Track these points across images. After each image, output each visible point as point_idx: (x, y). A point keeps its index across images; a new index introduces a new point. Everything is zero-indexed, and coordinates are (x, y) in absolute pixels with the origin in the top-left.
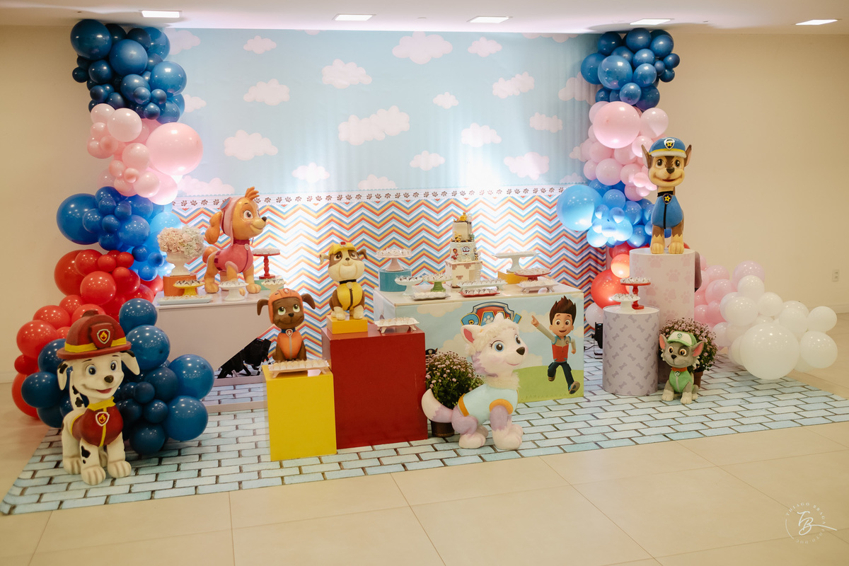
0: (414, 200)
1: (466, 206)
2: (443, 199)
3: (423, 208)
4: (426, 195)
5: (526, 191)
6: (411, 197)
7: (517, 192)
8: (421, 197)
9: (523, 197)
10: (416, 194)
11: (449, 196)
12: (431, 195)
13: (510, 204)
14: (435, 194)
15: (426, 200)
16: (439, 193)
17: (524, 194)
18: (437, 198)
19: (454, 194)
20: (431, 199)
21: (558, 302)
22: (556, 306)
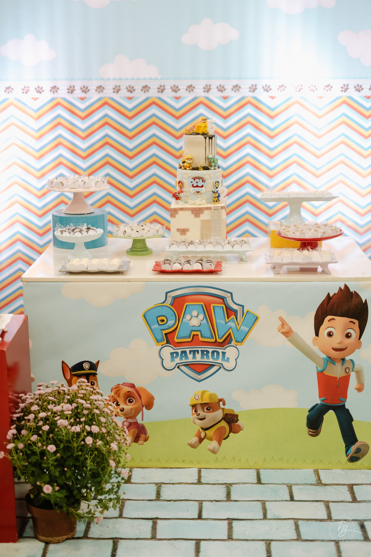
0: (187, 97)
1: (272, 110)
2: (235, 97)
3: (201, 110)
4: (208, 89)
6: (183, 92)
8: (199, 92)
10: (190, 88)
11: (245, 92)
12: (214, 90)
14: (221, 89)
15: (208, 98)
16: (229, 86)
18: (225, 94)
19: (253, 89)
20: (215, 95)
21: (331, 295)
22: (328, 303)
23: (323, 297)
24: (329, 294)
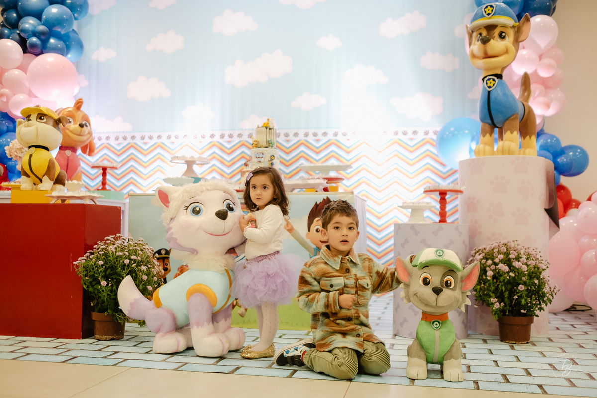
0: (294, 140)
1: (348, 148)
2: (324, 140)
3: (303, 148)
4: (307, 135)
5: (415, 133)
6: (291, 137)
7: (405, 133)
8: (301, 137)
9: (412, 139)
10: (296, 135)
11: (330, 136)
12: (311, 136)
13: (396, 147)
14: (315, 135)
15: (307, 141)
16: (320, 133)
17: (413, 136)
18: (318, 138)
19: (336, 134)
20: (311, 139)
21: (318, 203)
22: (317, 209)
23: (313, 205)
24: (316, 203)
